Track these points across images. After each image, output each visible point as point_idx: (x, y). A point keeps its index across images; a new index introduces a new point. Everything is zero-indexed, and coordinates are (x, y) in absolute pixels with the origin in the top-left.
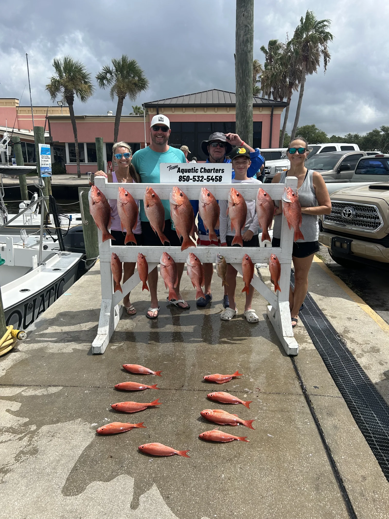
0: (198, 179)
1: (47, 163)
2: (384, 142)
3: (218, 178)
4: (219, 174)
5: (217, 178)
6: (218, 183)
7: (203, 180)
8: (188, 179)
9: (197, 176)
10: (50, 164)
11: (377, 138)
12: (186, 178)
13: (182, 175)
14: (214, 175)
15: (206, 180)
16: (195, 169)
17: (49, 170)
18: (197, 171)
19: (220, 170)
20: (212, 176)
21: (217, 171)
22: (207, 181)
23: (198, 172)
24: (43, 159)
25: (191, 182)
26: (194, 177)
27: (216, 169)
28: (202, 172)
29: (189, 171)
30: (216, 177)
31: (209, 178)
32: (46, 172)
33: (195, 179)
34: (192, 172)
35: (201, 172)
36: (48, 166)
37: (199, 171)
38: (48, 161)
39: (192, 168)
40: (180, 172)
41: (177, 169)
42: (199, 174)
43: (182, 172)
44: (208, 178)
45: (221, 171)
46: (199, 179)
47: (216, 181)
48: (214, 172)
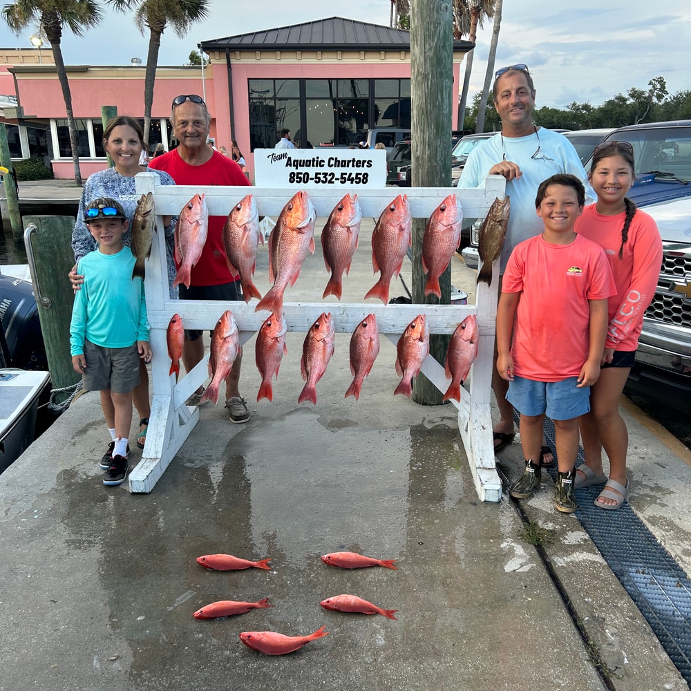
0: (324, 179)
3: (361, 176)
4: (362, 170)
5: (359, 176)
6: (361, 186)
7: (334, 180)
8: (305, 178)
9: (323, 174)
11: (622, 109)
12: (302, 176)
13: (296, 171)
14: (353, 171)
15: (339, 181)
16: (319, 160)
18: (322, 163)
19: (364, 161)
20: (351, 174)
21: (359, 164)
22: (342, 182)
23: (323, 165)
25: (311, 185)
26: (317, 174)
27: (356, 160)
28: (332, 165)
29: (308, 163)
30: (357, 174)
31: (344, 176)
33: (319, 178)
34: (313, 166)
35: (330, 166)
37: (326, 163)
39: (314, 159)
40: (291, 166)
41: (286, 160)
42: (326, 169)
43: (294, 166)
44: (342, 178)
45: (366, 164)
46: (326, 179)
47: (356, 182)
48: (353, 166)
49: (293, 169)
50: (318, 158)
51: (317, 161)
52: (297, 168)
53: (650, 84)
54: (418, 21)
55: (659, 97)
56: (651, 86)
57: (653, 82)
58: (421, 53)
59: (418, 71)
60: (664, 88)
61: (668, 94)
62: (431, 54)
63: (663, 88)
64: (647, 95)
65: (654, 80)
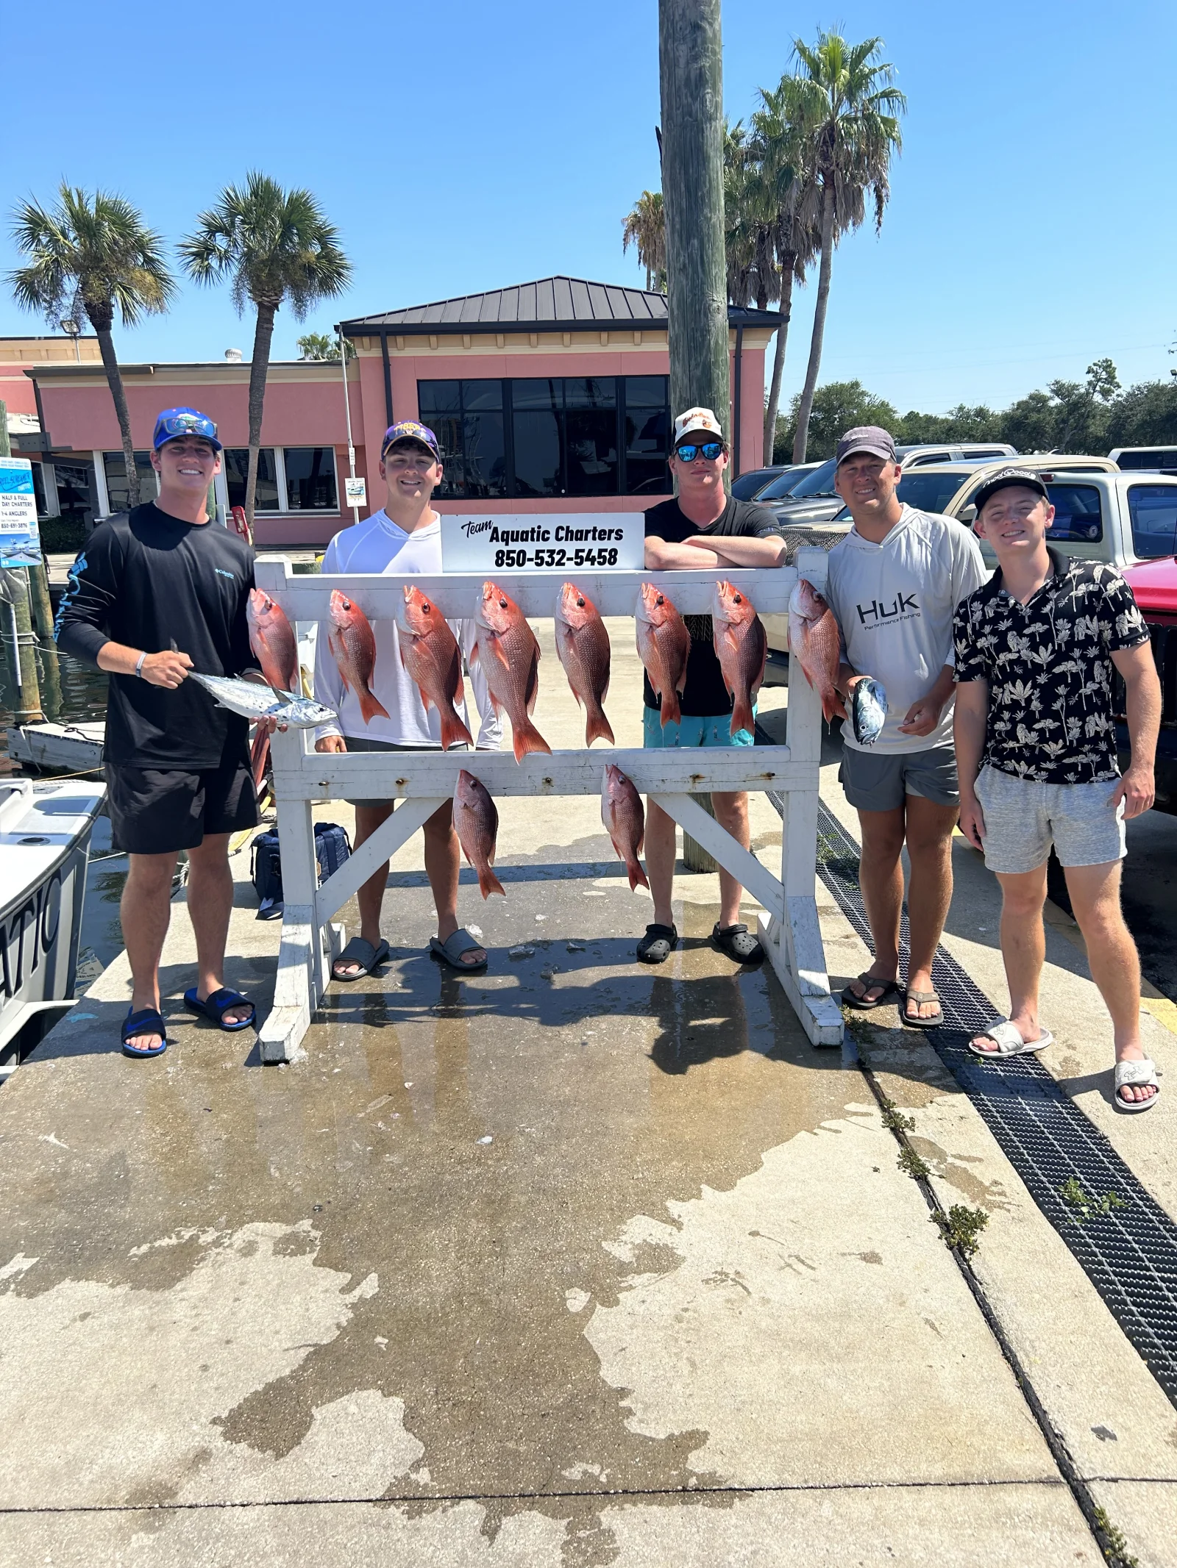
0: (550, 560)
1: (22, 519)
2: (1062, 429)
3: (606, 554)
4: (608, 544)
5: (603, 554)
6: (607, 569)
7: (564, 560)
8: (521, 559)
9: (548, 551)
10: (32, 524)
11: (1041, 416)
12: (515, 555)
13: (505, 549)
14: (593, 545)
15: (573, 562)
16: (542, 530)
17: (30, 545)
18: (546, 536)
19: (611, 531)
20: (590, 551)
21: (603, 535)
22: (576, 563)
23: (548, 539)
24: (10, 509)
25: (530, 569)
26: (538, 552)
27: (599, 529)
28: (562, 538)
29: (524, 536)
30: (600, 551)
31: (580, 554)
32: (21, 551)
33: (542, 558)
34: (532, 540)
35: (558, 539)
36: (26, 530)
38: (23, 513)
39: (533, 529)
40: (498, 541)
41: (489, 532)
42: (553, 544)
43: (503, 540)
44: (577, 557)
45: (613, 535)
46: (553, 559)
47: (599, 563)
48: (594, 538)
49: (501, 546)
50: (539, 527)
51: (539, 532)
52: (507, 544)
53: (1088, 372)
54: (679, 327)
55: (1106, 393)
56: (1091, 375)
57: (1095, 368)
58: (684, 372)
59: (681, 396)
60: (1114, 378)
61: (1119, 387)
62: (698, 372)
63: (1111, 379)
64: (1083, 390)
65: (1095, 364)
